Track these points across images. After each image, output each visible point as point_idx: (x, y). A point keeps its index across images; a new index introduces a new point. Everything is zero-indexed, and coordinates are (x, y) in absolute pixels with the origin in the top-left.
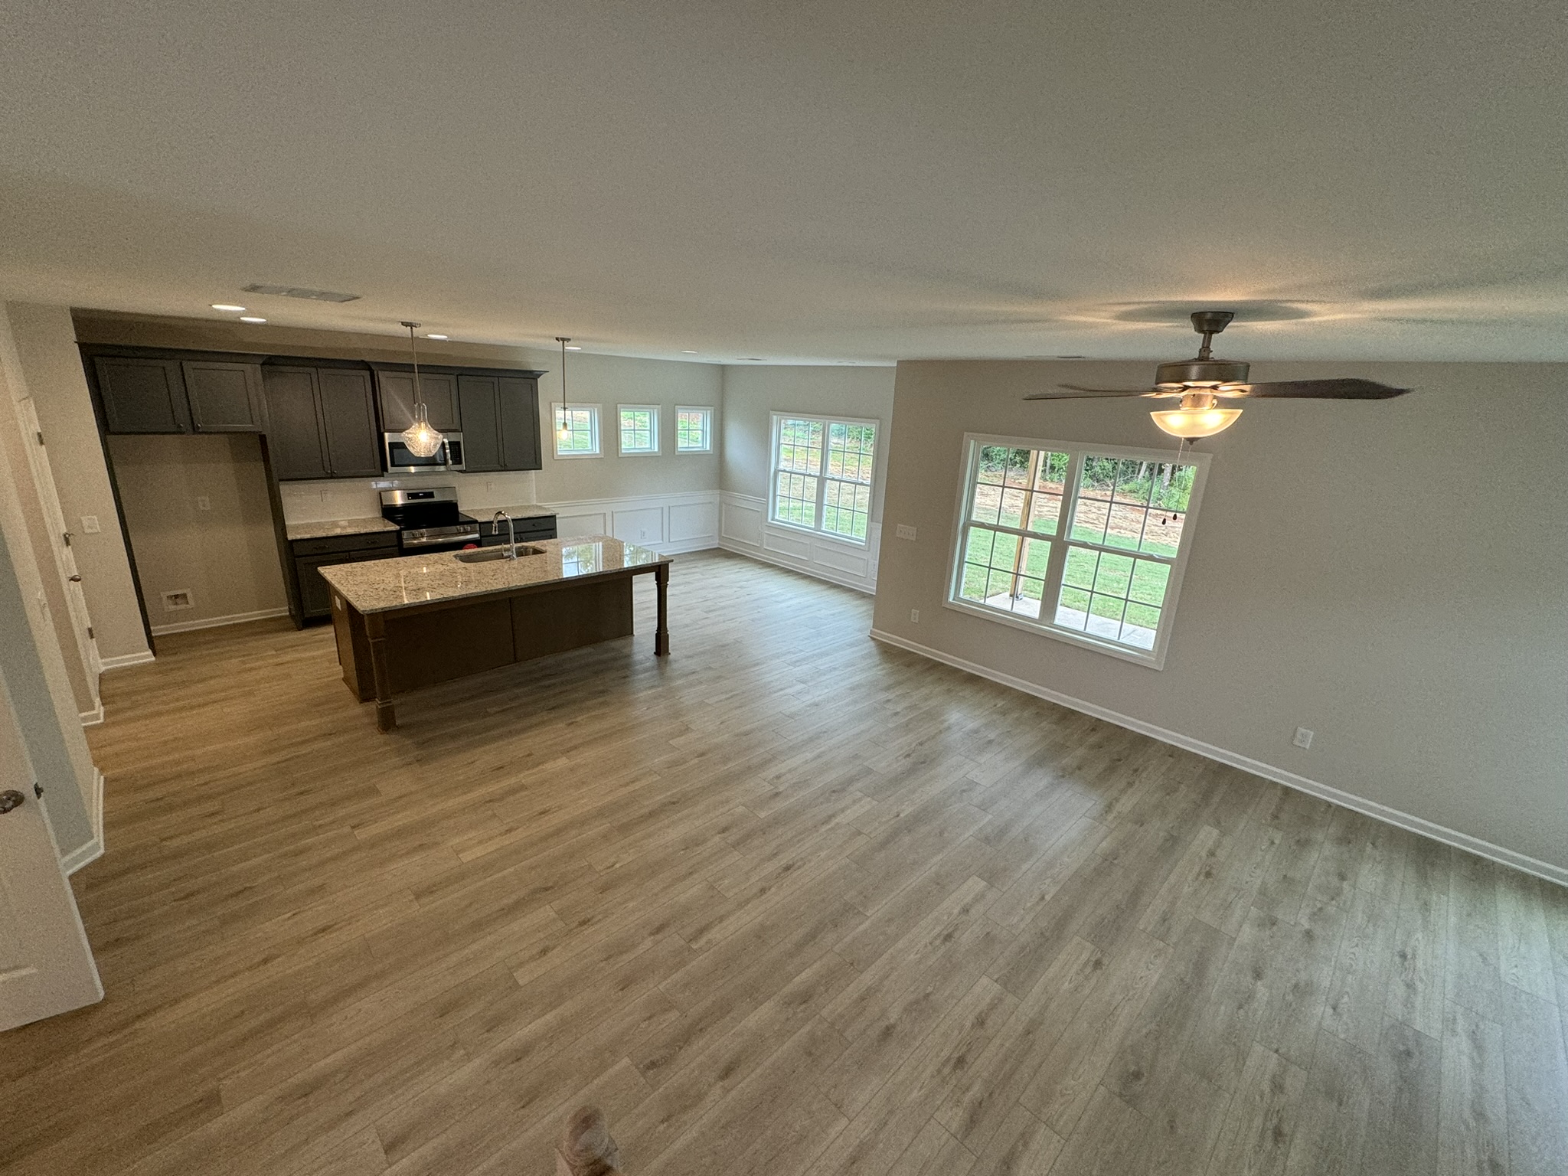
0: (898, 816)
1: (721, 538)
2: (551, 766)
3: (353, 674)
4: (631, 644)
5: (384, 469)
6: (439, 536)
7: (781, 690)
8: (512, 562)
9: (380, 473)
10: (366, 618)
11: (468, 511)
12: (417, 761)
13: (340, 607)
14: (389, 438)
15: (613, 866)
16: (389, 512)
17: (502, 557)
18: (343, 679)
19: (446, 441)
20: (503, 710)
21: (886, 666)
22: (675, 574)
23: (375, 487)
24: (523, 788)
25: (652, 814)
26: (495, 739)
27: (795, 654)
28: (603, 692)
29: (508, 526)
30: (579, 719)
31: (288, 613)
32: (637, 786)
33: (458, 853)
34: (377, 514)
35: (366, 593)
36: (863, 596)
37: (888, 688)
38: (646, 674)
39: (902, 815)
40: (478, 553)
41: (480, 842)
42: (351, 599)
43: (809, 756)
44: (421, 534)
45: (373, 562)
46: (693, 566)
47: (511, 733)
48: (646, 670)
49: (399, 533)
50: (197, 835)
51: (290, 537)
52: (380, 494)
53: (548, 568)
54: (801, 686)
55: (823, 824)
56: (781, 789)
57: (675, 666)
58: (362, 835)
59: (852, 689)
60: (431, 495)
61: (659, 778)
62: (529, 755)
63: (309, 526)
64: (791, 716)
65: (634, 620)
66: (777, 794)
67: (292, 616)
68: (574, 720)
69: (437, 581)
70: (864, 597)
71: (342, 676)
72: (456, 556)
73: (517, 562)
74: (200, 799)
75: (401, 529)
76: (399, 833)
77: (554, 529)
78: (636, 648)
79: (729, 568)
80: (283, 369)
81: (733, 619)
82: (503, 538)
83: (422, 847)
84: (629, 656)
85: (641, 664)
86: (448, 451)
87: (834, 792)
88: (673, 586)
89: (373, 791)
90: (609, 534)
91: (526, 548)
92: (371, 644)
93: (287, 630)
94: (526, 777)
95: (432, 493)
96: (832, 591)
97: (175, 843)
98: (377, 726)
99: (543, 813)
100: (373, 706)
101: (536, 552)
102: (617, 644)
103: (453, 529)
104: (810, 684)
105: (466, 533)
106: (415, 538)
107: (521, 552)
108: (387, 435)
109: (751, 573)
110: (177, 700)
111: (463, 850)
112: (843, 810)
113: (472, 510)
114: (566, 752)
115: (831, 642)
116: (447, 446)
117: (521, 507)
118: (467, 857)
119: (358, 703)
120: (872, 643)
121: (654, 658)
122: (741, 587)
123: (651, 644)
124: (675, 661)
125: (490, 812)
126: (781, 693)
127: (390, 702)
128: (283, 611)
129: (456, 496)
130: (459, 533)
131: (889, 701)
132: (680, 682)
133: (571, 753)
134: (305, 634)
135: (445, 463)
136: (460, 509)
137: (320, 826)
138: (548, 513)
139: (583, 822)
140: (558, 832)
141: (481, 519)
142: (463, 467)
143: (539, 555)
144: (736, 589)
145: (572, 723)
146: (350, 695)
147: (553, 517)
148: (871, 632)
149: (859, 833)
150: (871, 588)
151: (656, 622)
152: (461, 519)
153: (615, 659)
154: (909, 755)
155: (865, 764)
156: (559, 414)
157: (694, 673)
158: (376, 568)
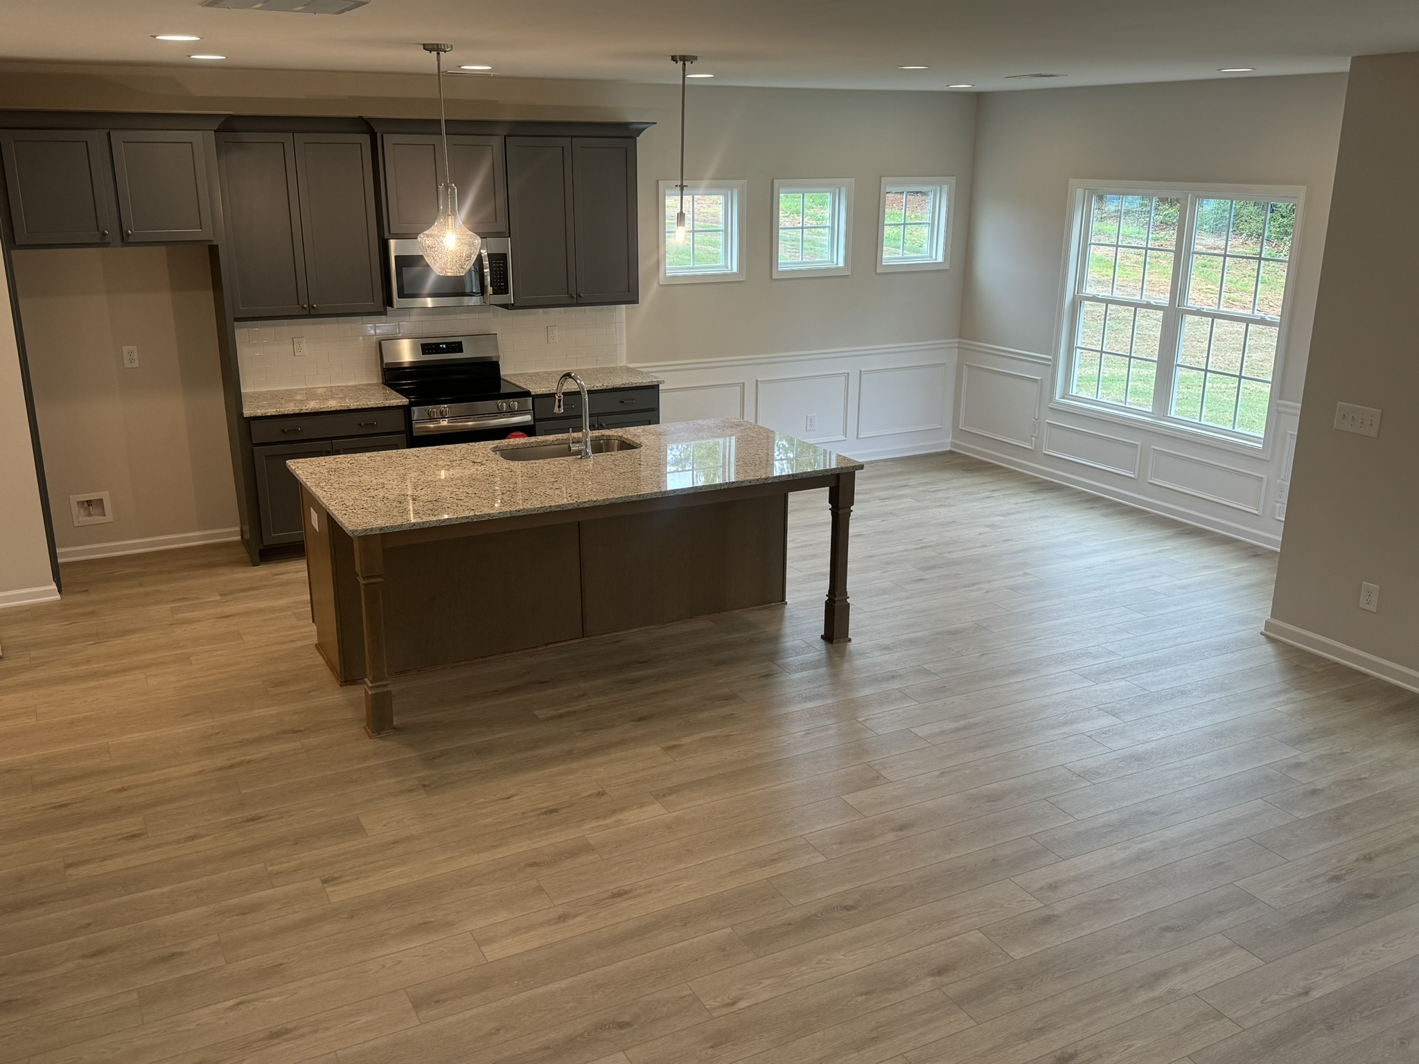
0: (1307, 993)
1: (958, 432)
2: (634, 817)
3: (333, 638)
4: (781, 619)
5: (389, 302)
6: (468, 417)
7: (1065, 723)
8: (584, 462)
9: (382, 309)
10: (356, 545)
11: (516, 375)
12: (424, 786)
13: (316, 527)
14: (395, 252)
15: (734, 1004)
16: (393, 375)
17: (567, 452)
18: (316, 645)
19: (484, 253)
20: (561, 716)
21: (1294, 695)
22: (867, 497)
23: (372, 332)
24: (587, 848)
25: (807, 923)
26: (544, 762)
27: (1096, 657)
28: (727, 698)
29: (581, 401)
30: (686, 740)
31: (238, 538)
32: (783, 868)
33: (480, 944)
34: (375, 378)
35: (358, 503)
36: (1253, 553)
37: (1298, 741)
38: (805, 674)
39: (1316, 994)
40: (531, 446)
41: (516, 931)
42: (335, 513)
43: (1120, 855)
44: (441, 413)
45: (368, 454)
46: (904, 483)
47: (570, 755)
48: (804, 667)
49: (407, 409)
50: (110, 866)
51: (247, 412)
52: (380, 344)
53: (643, 473)
54: (1105, 721)
55: (1141, 987)
56: (1059, 909)
57: (859, 662)
58: (339, 895)
59: (1220, 734)
60: (457, 347)
61: (822, 859)
62: (600, 794)
63: (274, 395)
64: (1085, 775)
65: (788, 576)
66: (1048, 920)
67: (244, 542)
68: (677, 743)
69: (466, 489)
70: (1256, 556)
71: (315, 640)
72: (495, 450)
73: (593, 461)
74: (116, 812)
75: (412, 404)
76: (394, 900)
77: (655, 409)
78: (788, 627)
79: (970, 490)
80: (246, 136)
81: (973, 584)
82: (570, 421)
83: (425, 927)
84: (776, 638)
85: (798, 654)
86: (487, 270)
87: (1168, 929)
88: (863, 518)
89: (356, 828)
90: (749, 417)
91: (609, 439)
92: (362, 588)
93: (239, 563)
94: (591, 831)
95: (460, 343)
96: (1184, 541)
97: (83, 871)
98: (365, 724)
99: (619, 894)
100: (359, 693)
101: (626, 445)
102: (754, 615)
103: (490, 405)
104: (1128, 718)
105: (513, 413)
106: (431, 419)
107: (601, 444)
108: (392, 243)
109: (1013, 500)
110: (88, 661)
111: (490, 941)
112: (1185, 967)
113: (522, 375)
114: (661, 796)
115: (1179, 641)
116: (486, 263)
117: (602, 370)
118: (493, 952)
119: (338, 686)
120: (1268, 649)
121: (821, 645)
122: (992, 526)
123: (818, 623)
124: (860, 654)
125: (534, 883)
126: (1066, 729)
127: (386, 685)
128: (232, 533)
129: (497, 348)
130: (500, 413)
131: (1298, 765)
132: (867, 691)
133: (669, 798)
134: (263, 571)
135: (483, 291)
136: (502, 373)
137: (278, 873)
138: (645, 381)
139: (686, 918)
140: (644, 930)
141: (536, 389)
142: (510, 298)
143: (630, 451)
144: (982, 530)
145: (674, 747)
146: (325, 673)
147: (654, 389)
148: (1268, 624)
149: (1219, 1016)
150: (1272, 538)
151: (826, 583)
152: (504, 390)
153: (751, 642)
154: (1337, 878)
155: (1239, 883)
156: (672, 203)
157: (893, 677)
158: (373, 464)
